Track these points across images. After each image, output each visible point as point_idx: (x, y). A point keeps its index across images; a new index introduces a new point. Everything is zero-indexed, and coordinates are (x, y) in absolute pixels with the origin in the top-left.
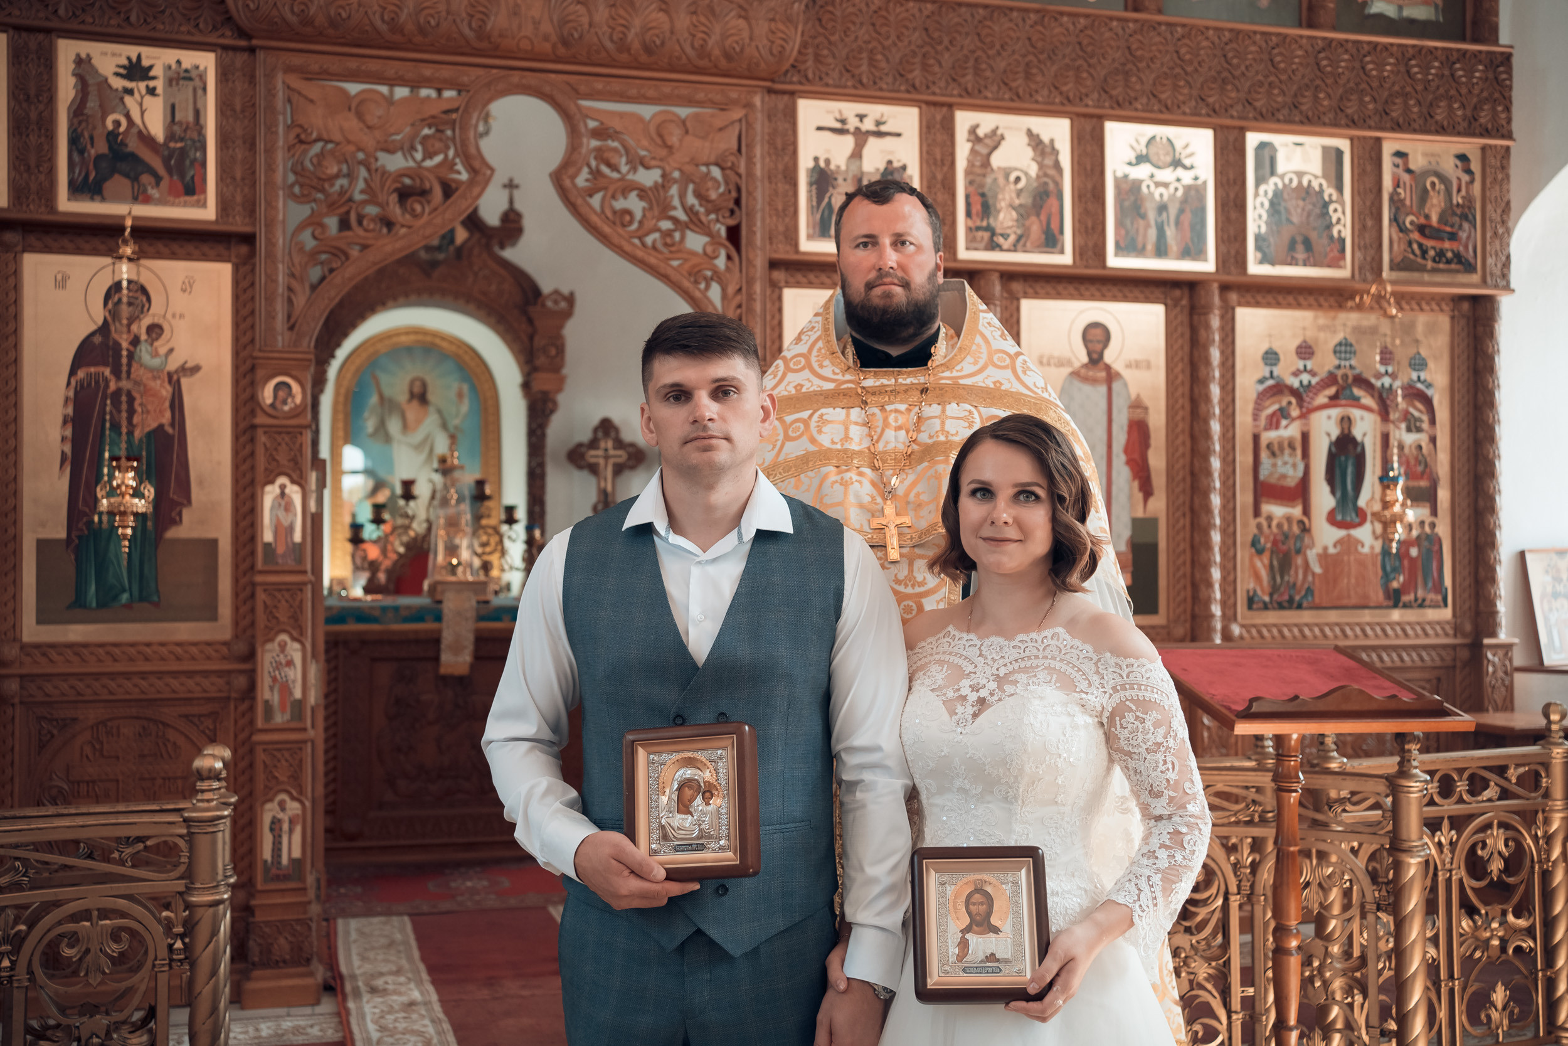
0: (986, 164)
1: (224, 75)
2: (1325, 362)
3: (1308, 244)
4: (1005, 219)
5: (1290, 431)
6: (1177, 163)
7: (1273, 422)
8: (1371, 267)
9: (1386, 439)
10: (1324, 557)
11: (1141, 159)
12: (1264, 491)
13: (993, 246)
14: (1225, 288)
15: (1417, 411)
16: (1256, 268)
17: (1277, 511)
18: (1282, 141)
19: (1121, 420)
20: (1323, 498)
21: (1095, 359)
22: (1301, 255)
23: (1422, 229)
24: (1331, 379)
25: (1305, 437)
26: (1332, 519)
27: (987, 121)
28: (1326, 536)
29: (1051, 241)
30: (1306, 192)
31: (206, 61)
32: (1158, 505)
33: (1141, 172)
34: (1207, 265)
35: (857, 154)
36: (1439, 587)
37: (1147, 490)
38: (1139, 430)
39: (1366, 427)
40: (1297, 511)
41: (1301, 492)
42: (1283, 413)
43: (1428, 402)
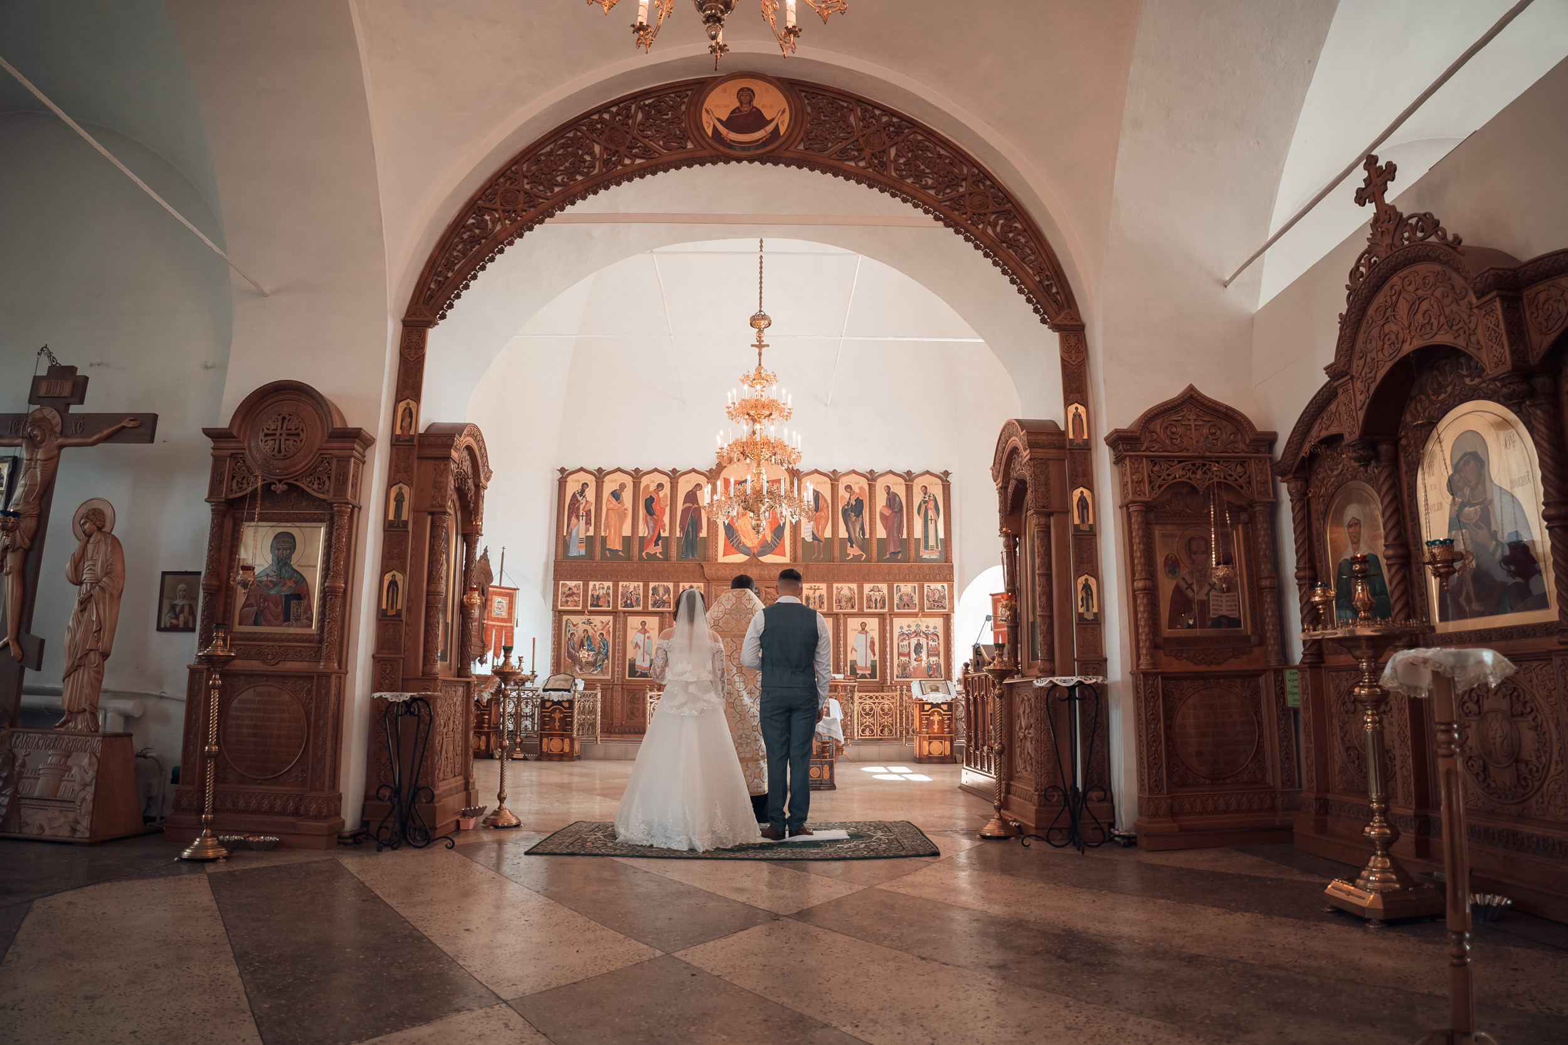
0: (840, 593)
1: (705, 586)
2: (913, 629)
3: (908, 605)
4: (843, 603)
5: (906, 643)
6: (879, 591)
7: (902, 641)
8: (922, 609)
9: (928, 643)
10: (913, 668)
11: (871, 591)
12: (900, 654)
13: (841, 609)
14: (890, 615)
15: (935, 637)
16: (896, 610)
17: (903, 659)
18: (902, 585)
19: (869, 641)
20: (913, 656)
21: (863, 629)
22: (906, 607)
23: (934, 601)
24: (915, 632)
25: (909, 644)
26: (915, 660)
27: (840, 585)
28: (914, 663)
29: (853, 607)
30: (907, 595)
31: (702, 585)
32: (877, 658)
33: (872, 593)
34: (886, 610)
35: (814, 593)
36: (940, 674)
37: (874, 655)
38: (873, 643)
39: (923, 641)
40: (907, 659)
41: (908, 655)
42: (904, 639)
43: (937, 636)
